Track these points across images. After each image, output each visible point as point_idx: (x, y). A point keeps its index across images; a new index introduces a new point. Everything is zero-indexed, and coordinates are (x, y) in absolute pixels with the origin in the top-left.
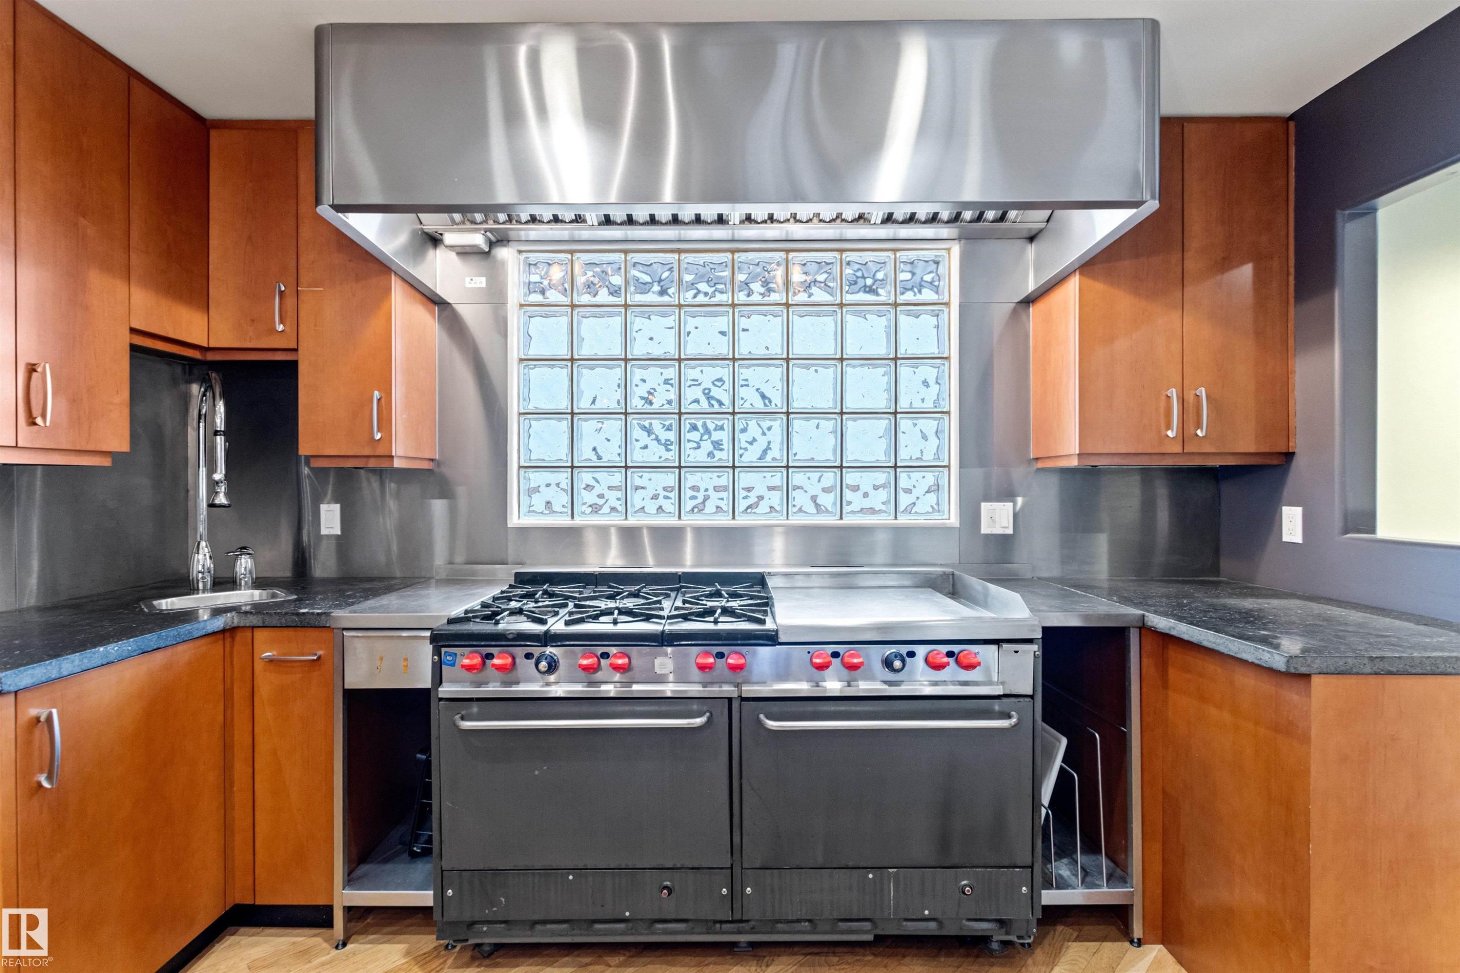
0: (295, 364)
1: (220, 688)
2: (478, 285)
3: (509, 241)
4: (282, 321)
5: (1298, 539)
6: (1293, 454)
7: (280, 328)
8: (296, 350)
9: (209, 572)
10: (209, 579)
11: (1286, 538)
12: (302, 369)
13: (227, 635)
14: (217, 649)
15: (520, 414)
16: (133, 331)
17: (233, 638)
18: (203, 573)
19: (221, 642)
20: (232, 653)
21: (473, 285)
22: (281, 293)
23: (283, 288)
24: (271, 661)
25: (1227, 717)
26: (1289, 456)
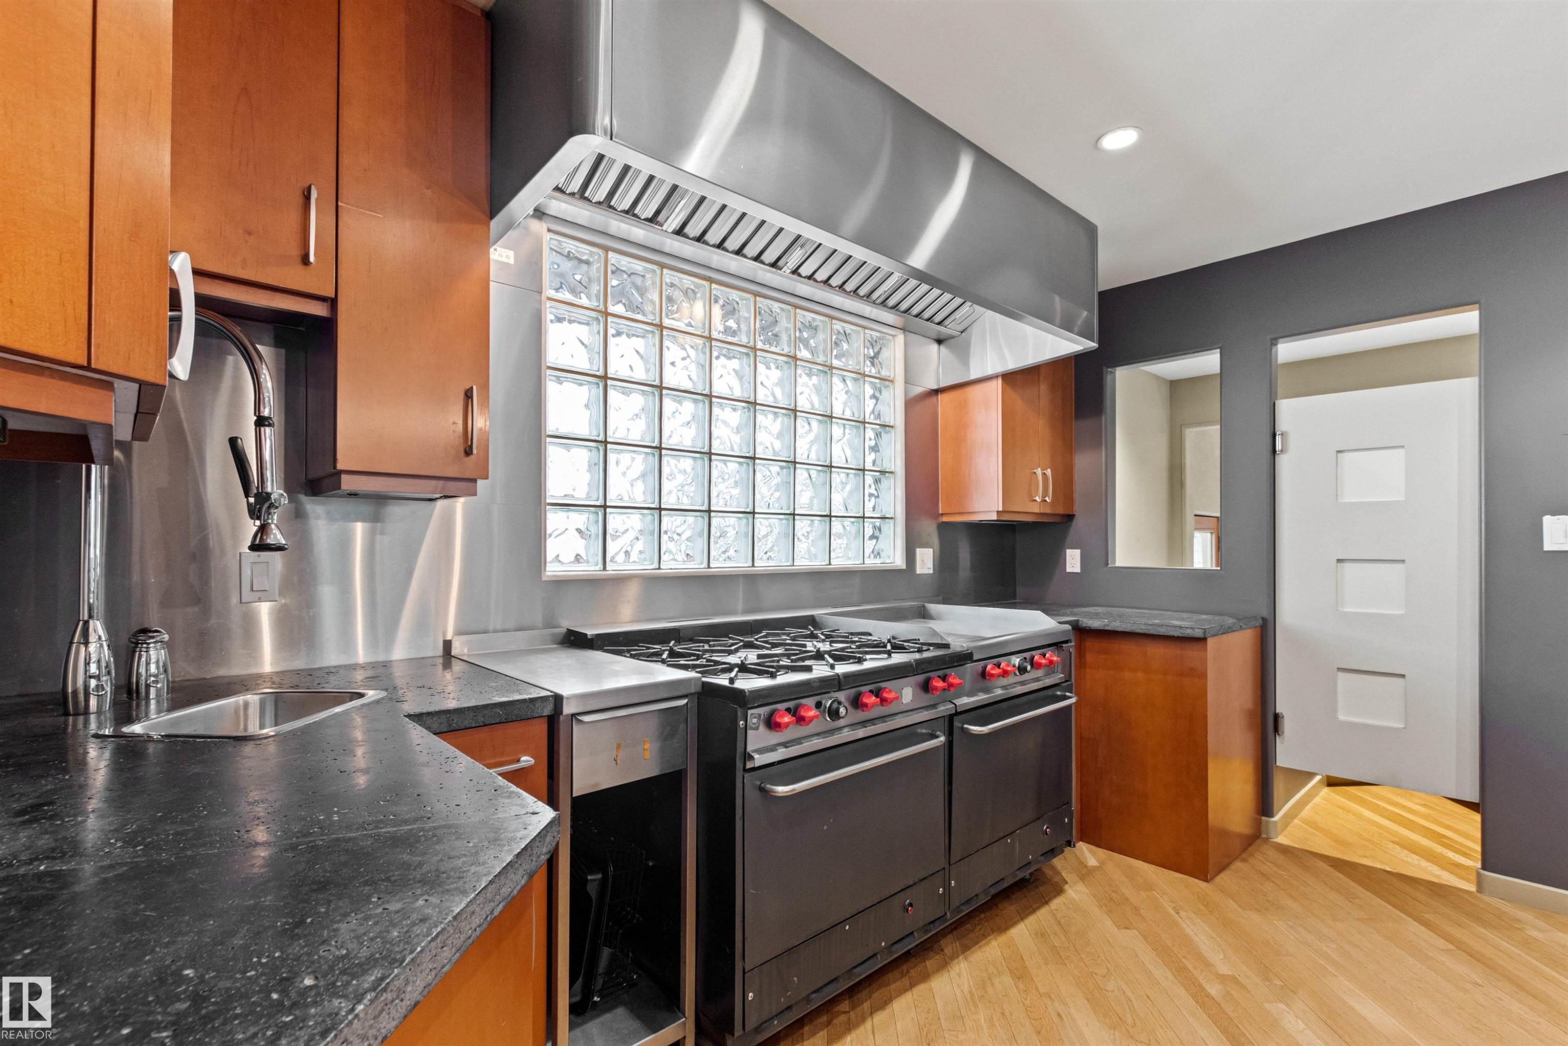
3: (544, 214)
5: (1078, 569)
6: (1074, 515)
9: (109, 673)
10: (108, 689)
11: (1069, 570)
12: (345, 332)
18: (98, 677)
25: (1140, 675)
26: (1070, 517)
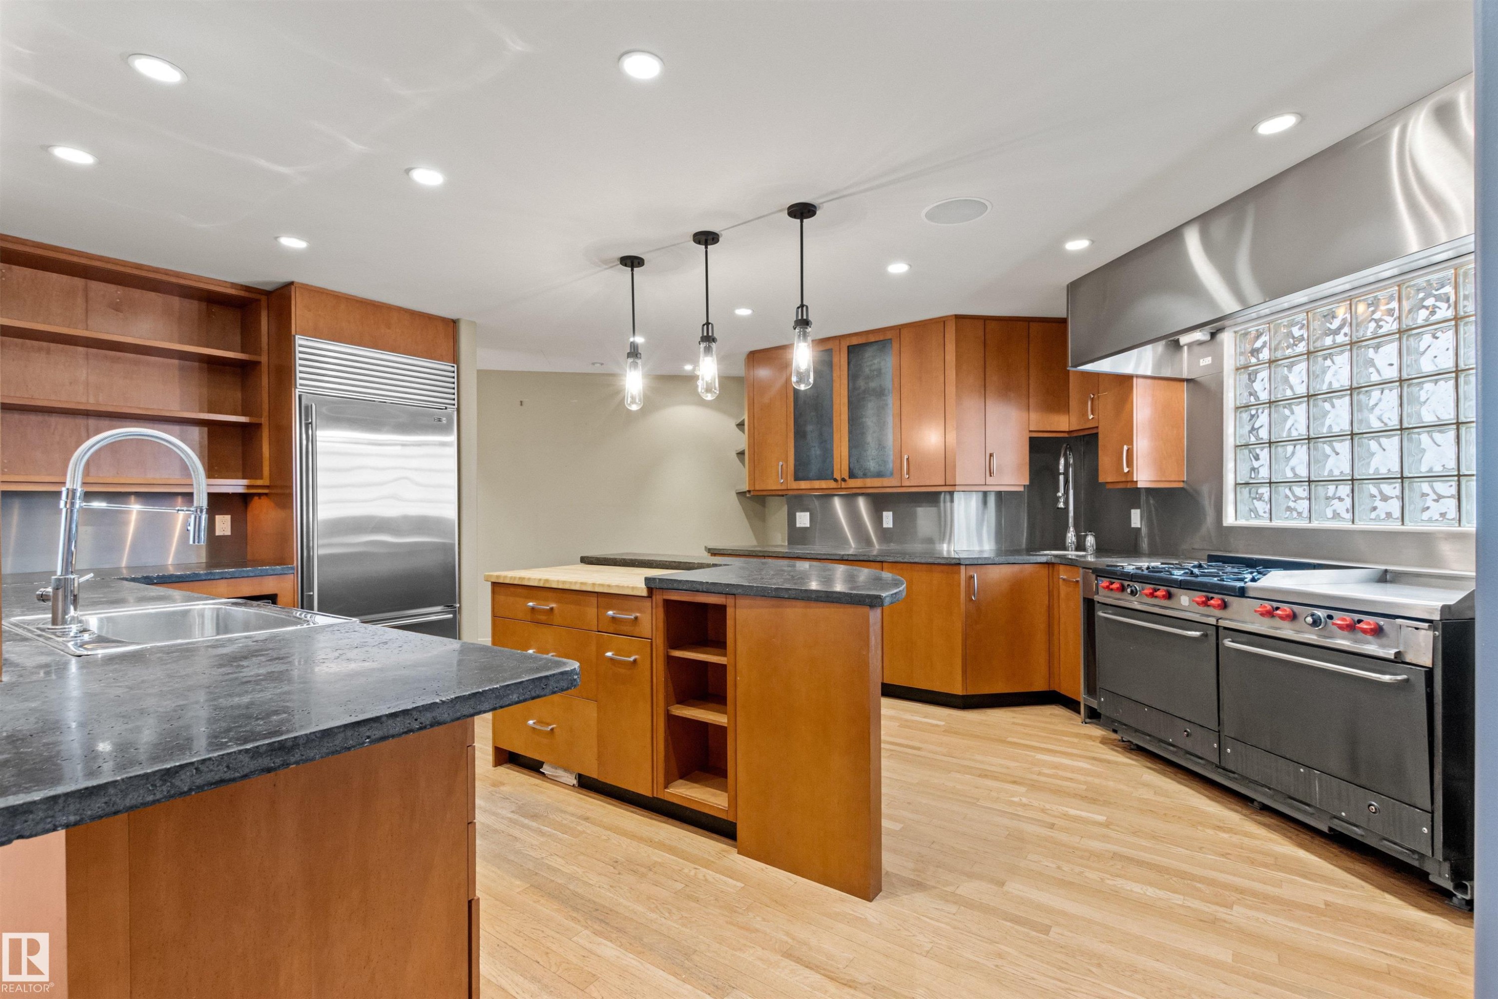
0: (1097, 433)
1: (1047, 589)
2: (1207, 363)
3: (1224, 328)
4: (1092, 414)
7: (1091, 417)
8: (1097, 427)
9: (1074, 543)
10: (1073, 546)
12: (1100, 436)
13: (1050, 566)
14: (1044, 571)
15: (1236, 446)
16: (1030, 431)
17: (1053, 567)
18: (1070, 543)
19: (1047, 569)
20: (1053, 574)
21: (1204, 364)
22: (1092, 399)
23: (1092, 396)
24: (1064, 580)
